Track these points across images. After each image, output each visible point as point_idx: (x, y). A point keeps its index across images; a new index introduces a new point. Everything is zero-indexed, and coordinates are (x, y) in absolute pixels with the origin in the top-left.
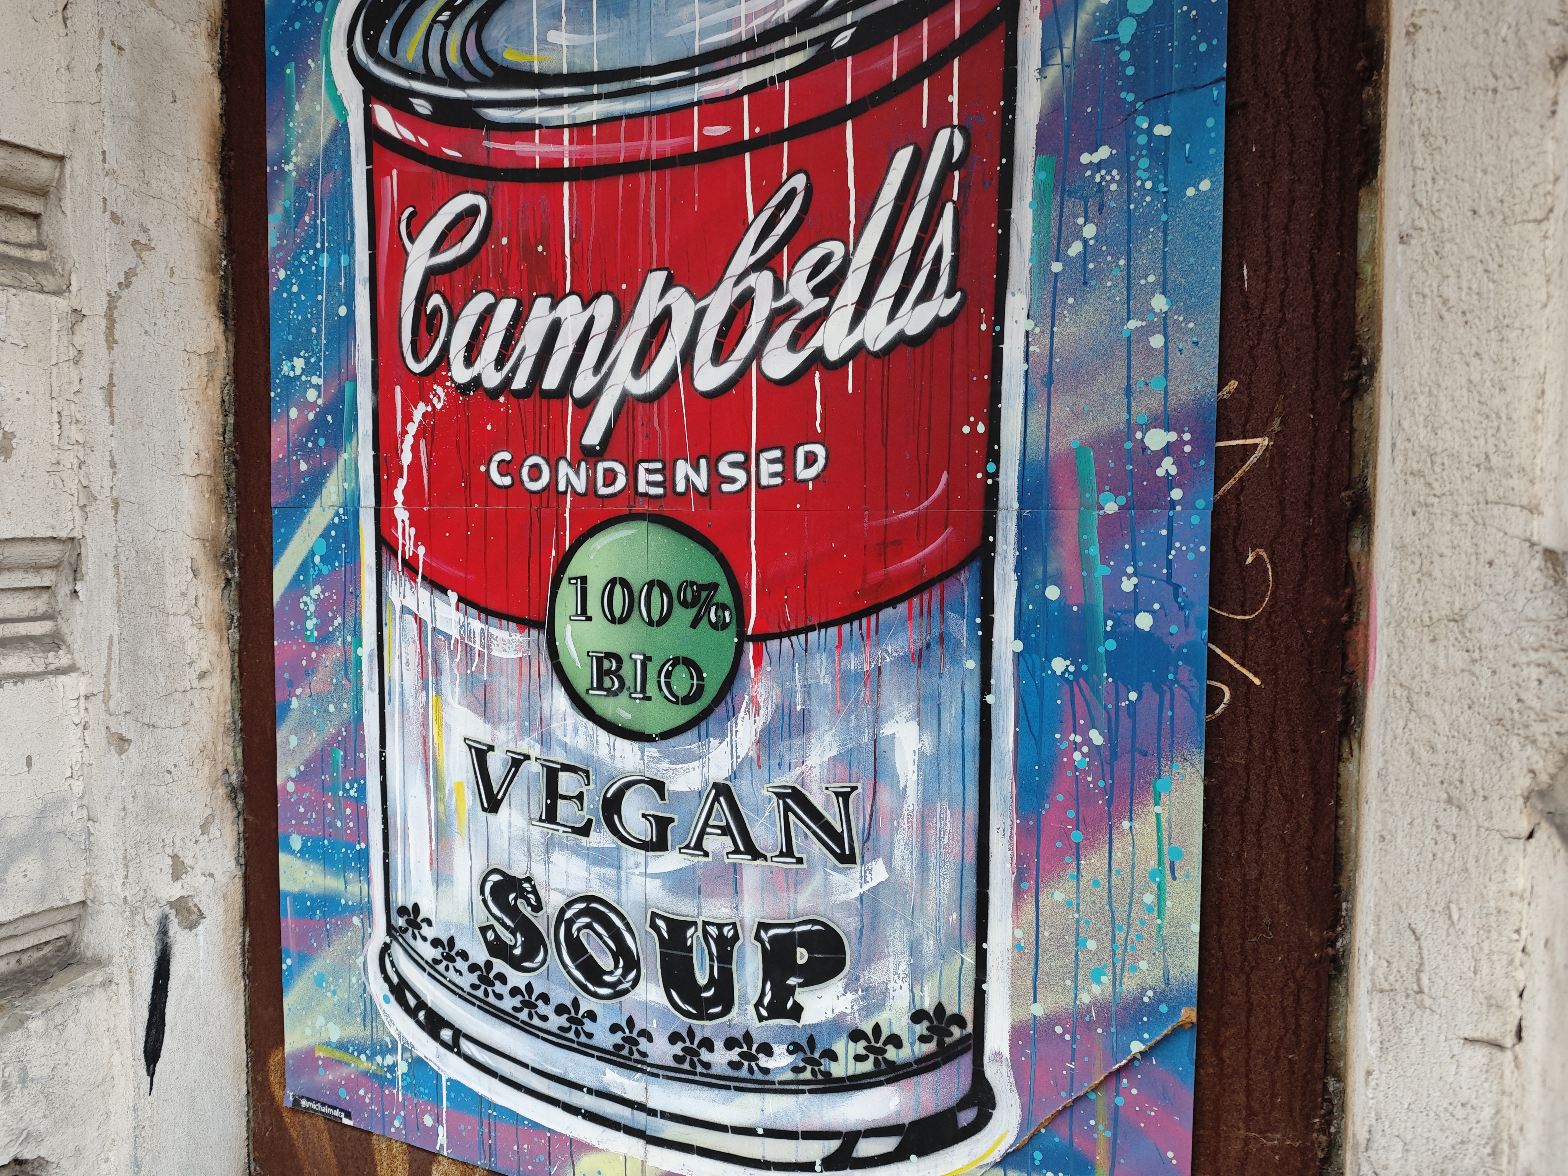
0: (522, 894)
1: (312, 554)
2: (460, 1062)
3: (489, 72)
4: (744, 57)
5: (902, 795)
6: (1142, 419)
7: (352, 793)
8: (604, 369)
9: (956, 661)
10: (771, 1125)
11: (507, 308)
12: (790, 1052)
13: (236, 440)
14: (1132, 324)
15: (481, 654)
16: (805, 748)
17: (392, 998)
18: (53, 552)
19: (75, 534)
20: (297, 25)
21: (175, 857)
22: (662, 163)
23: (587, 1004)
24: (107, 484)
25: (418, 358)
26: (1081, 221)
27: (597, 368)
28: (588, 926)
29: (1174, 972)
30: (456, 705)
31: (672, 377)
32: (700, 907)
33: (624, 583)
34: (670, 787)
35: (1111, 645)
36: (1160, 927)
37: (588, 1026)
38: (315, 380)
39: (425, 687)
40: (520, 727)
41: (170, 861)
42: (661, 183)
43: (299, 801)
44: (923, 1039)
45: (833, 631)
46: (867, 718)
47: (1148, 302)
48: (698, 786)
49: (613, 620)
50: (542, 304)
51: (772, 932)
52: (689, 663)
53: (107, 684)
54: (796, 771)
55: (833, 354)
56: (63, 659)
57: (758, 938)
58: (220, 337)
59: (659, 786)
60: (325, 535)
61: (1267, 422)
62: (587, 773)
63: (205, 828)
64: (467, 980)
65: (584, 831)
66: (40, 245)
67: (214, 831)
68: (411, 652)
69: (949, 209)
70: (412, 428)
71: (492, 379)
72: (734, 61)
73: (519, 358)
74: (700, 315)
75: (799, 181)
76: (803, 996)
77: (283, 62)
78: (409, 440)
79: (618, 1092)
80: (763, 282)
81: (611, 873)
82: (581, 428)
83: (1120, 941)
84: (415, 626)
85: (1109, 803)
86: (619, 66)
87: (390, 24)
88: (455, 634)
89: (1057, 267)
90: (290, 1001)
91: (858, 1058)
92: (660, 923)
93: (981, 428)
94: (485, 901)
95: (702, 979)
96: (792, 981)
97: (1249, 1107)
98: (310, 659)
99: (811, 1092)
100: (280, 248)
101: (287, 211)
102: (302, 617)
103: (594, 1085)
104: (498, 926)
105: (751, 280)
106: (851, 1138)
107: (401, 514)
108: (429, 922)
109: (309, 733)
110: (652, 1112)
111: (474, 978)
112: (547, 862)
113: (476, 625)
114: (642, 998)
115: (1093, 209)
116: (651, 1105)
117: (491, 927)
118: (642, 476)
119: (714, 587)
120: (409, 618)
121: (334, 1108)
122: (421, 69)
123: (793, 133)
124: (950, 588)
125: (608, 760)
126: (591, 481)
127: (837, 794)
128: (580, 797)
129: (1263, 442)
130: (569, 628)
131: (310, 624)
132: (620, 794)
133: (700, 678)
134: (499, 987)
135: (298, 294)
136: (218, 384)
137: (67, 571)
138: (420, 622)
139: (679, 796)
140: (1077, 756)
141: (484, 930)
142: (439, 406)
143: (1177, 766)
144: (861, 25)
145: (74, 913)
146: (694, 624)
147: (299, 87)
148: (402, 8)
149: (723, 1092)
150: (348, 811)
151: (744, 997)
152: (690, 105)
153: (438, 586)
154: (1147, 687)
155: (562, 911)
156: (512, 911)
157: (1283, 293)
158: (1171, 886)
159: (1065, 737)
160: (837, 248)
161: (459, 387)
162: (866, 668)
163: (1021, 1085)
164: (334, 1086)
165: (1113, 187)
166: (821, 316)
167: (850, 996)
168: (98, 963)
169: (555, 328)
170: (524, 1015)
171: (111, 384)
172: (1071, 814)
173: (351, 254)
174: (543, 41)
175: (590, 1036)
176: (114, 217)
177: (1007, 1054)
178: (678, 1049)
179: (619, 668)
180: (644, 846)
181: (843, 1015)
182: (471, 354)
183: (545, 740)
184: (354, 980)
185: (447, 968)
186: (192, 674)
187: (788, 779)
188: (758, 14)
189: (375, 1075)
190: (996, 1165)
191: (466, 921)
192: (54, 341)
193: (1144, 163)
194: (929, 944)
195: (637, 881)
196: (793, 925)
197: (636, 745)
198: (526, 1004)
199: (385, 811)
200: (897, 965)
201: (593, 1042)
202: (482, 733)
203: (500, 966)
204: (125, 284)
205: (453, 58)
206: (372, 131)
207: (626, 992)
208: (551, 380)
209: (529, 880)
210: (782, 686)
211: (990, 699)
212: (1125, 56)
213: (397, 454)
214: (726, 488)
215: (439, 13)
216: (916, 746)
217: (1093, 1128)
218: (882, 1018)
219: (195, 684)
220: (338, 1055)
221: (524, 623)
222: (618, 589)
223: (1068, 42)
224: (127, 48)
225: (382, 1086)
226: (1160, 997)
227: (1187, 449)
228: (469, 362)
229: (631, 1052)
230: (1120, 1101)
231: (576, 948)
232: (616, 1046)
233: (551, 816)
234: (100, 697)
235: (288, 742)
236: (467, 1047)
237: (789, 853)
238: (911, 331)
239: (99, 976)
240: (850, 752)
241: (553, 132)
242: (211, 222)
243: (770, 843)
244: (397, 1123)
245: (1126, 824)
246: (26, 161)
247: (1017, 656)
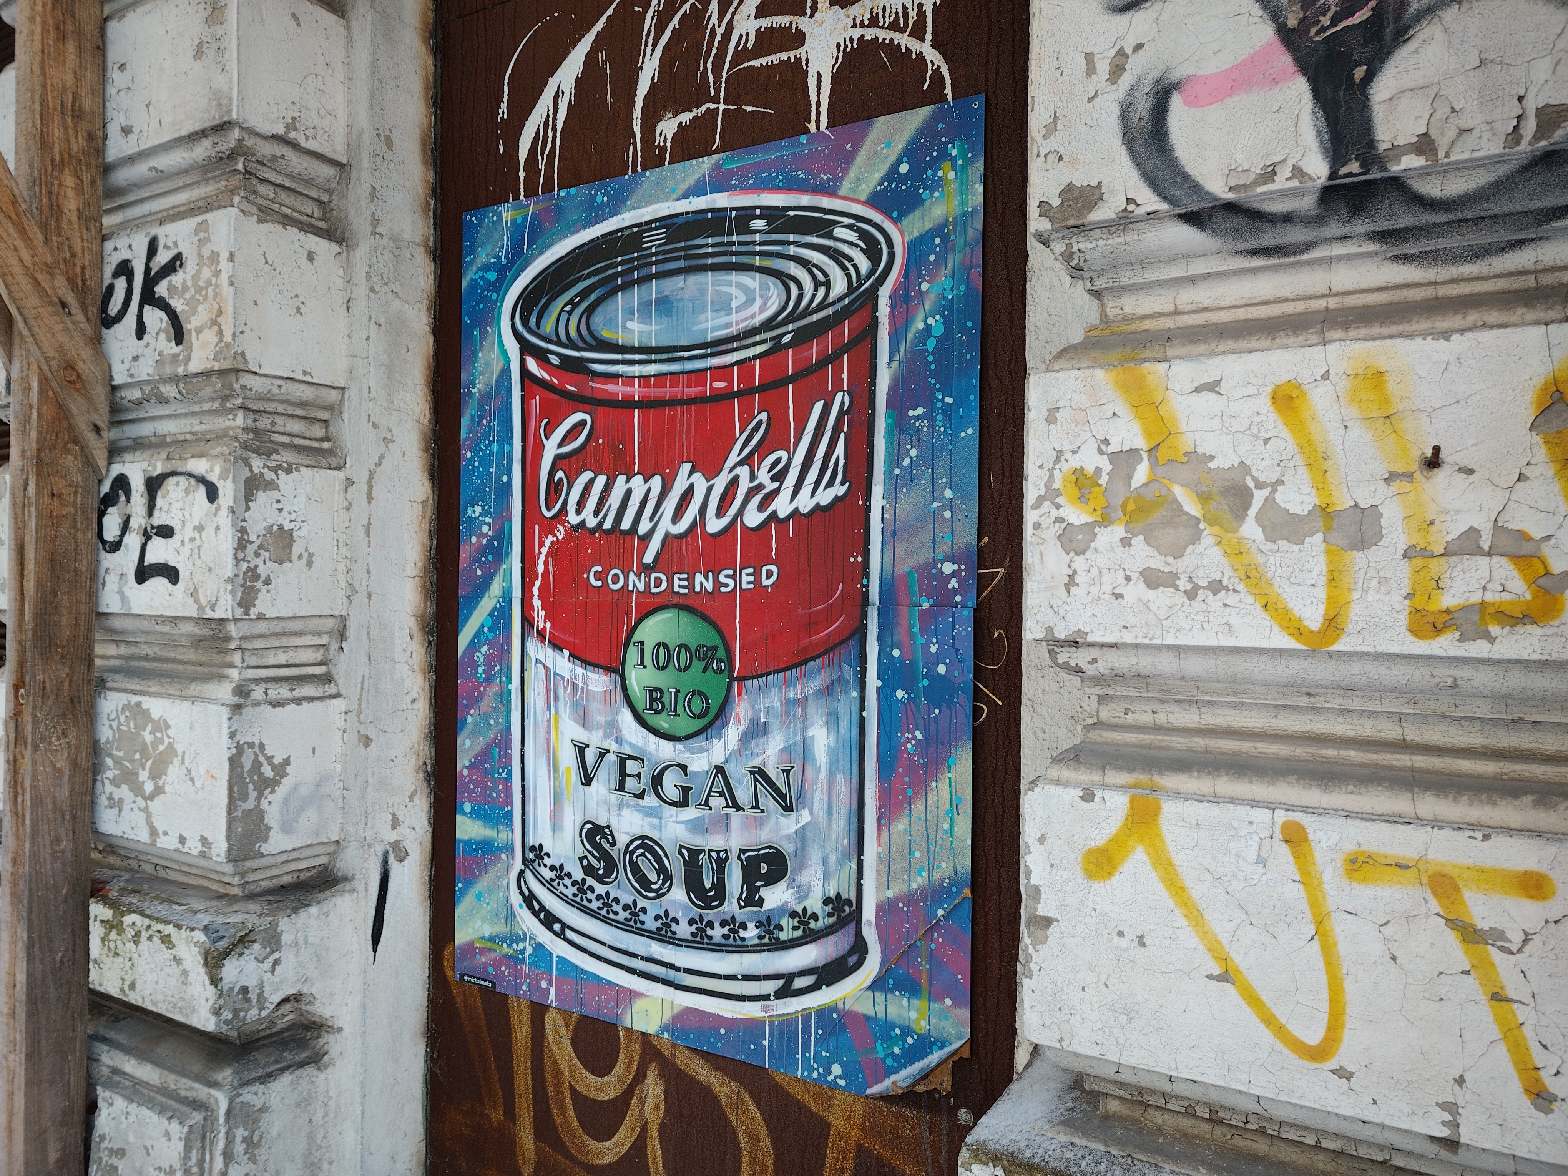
0: (604, 836)
1: (483, 626)
2: (565, 944)
3: (594, 343)
4: (735, 345)
5: (818, 770)
6: (941, 557)
7: (504, 775)
8: (656, 519)
9: (847, 692)
10: (746, 973)
11: (601, 480)
12: (757, 927)
13: (437, 554)
14: (935, 504)
15: (582, 688)
16: (766, 743)
17: (524, 905)
18: (330, 623)
19: (343, 613)
20: (481, 306)
21: (394, 815)
22: (690, 401)
23: (641, 903)
24: (364, 583)
25: (549, 509)
26: (909, 447)
27: (652, 518)
28: (643, 854)
29: (959, 868)
30: (567, 720)
31: (693, 525)
32: (707, 840)
33: (665, 646)
34: (690, 768)
35: (926, 682)
36: (951, 842)
37: (642, 917)
38: (488, 520)
39: (549, 709)
40: (605, 733)
41: (390, 817)
42: (689, 411)
43: (471, 781)
44: (830, 915)
45: (781, 675)
46: (799, 726)
47: (943, 492)
48: (706, 768)
49: (658, 668)
50: (621, 479)
51: (747, 854)
52: (701, 694)
53: (360, 705)
54: (761, 758)
55: (782, 515)
56: (331, 689)
57: (739, 858)
58: (430, 491)
59: (684, 768)
60: (491, 614)
61: (1003, 561)
62: (643, 760)
63: (411, 798)
64: (570, 891)
65: (641, 796)
66: (327, 439)
67: (416, 800)
68: (541, 687)
69: (842, 436)
70: (544, 551)
71: (592, 522)
72: (729, 346)
73: (608, 511)
74: (710, 489)
75: (764, 416)
76: (765, 893)
77: (472, 327)
78: (542, 558)
79: (659, 958)
80: (744, 472)
81: (656, 821)
82: (642, 553)
83: (932, 852)
84: (543, 671)
85: (925, 772)
86: (666, 345)
87: (536, 310)
88: (567, 676)
89: (897, 471)
90: (459, 911)
91: (795, 928)
92: (684, 851)
93: (860, 559)
94: (582, 841)
95: (708, 885)
96: (758, 884)
97: (1001, 948)
98: (479, 692)
99: (769, 950)
100: (466, 439)
101: (472, 417)
102: (476, 665)
103: (644, 954)
104: (590, 857)
105: (738, 470)
106: (789, 977)
107: (537, 603)
108: (548, 855)
109: (477, 738)
110: (678, 969)
111: (574, 890)
112: (619, 816)
113: (580, 670)
114: (673, 898)
115: (915, 441)
116: (677, 964)
117: (586, 857)
118: (676, 582)
119: (715, 648)
120: (540, 666)
121: (485, 980)
122: (554, 338)
123: (761, 389)
124: (843, 649)
125: (655, 753)
126: (647, 585)
127: (783, 771)
128: (639, 775)
129: (1002, 571)
130: (633, 672)
131: (480, 670)
132: (662, 773)
133: (708, 703)
134: (589, 895)
135: (478, 467)
136: (427, 520)
137: (337, 635)
138: (547, 669)
139: (695, 774)
140: (909, 746)
141: (581, 859)
142: (560, 538)
143: (959, 751)
144: (797, 332)
145: (331, 849)
146: (705, 670)
147: (481, 343)
148: (543, 301)
149: (719, 954)
150: (501, 787)
151: (731, 894)
152: (706, 369)
153: (557, 646)
154: (944, 706)
155: (628, 846)
156: (598, 847)
157: (1010, 491)
158: (958, 819)
159: (903, 735)
160: (784, 454)
161: (572, 526)
162: (799, 696)
163: (882, 939)
164: (486, 966)
165: (925, 429)
166: (776, 492)
167: (790, 891)
168: (346, 879)
169: (628, 493)
170: (604, 912)
171: (369, 524)
172: (906, 779)
173: (511, 444)
174: (624, 327)
175: (643, 923)
176: (375, 426)
177: (874, 921)
178: (693, 929)
179: (662, 697)
180: (676, 804)
181: (787, 902)
182: (580, 506)
183: (619, 740)
184: (501, 895)
185: (559, 884)
186: (408, 699)
187: (756, 762)
188: (742, 321)
189: (512, 956)
190: (869, 988)
191: (571, 854)
192: (336, 497)
193: (940, 417)
194: (833, 859)
195: (671, 826)
196: (759, 850)
197: (671, 743)
198: (607, 905)
199: (523, 786)
200: (816, 871)
201: (645, 927)
202: (582, 736)
203: (590, 881)
204: (378, 464)
205: (573, 332)
206: (524, 371)
207: (664, 894)
208: (626, 525)
209: (608, 827)
210: (753, 707)
211: (864, 714)
212: (930, 358)
213: (535, 565)
214: (723, 589)
215: (565, 306)
216: (825, 742)
217: (920, 964)
218: (807, 903)
219: (409, 706)
220: (489, 945)
221: (608, 670)
222: (661, 649)
223: (902, 349)
224: (383, 324)
225: (516, 964)
226: (952, 883)
227: (963, 574)
228: (579, 512)
229: (667, 932)
230: (933, 946)
231: (636, 869)
232: (658, 928)
233: (622, 788)
234: (355, 712)
235: (464, 744)
236: (570, 934)
237: (756, 806)
238: (823, 503)
239: (348, 886)
240: (790, 746)
241: (629, 380)
242: (426, 421)
243: (746, 801)
244: (524, 988)
245: (934, 784)
246: (324, 391)
247: (878, 689)
